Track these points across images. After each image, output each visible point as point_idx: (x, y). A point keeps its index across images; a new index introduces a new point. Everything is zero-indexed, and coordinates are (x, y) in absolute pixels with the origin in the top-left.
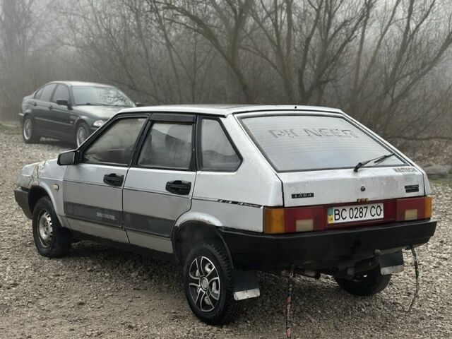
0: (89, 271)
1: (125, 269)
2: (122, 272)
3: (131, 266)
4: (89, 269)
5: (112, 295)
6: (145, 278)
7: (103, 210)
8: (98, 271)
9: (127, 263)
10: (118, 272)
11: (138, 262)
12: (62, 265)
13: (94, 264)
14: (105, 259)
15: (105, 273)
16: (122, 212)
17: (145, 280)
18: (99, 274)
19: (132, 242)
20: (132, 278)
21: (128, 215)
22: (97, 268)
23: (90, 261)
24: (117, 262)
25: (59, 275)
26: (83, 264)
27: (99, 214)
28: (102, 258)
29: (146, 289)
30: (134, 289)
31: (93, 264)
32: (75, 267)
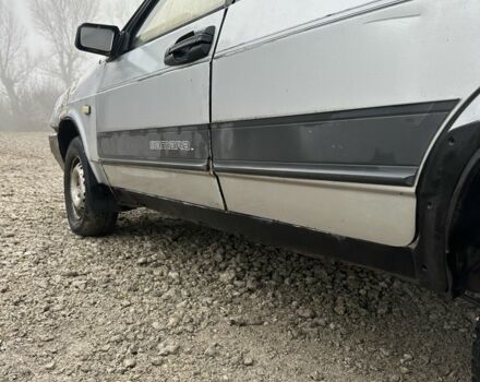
0: (141, 264)
1: (207, 263)
2: (202, 269)
3: (219, 257)
4: (141, 260)
5: (177, 351)
6: (249, 285)
7: (161, 132)
8: (157, 266)
9: (210, 250)
10: (195, 269)
11: (228, 247)
12: (95, 250)
13: (154, 249)
14: (174, 240)
15: (170, 269)
16: (209, 126)
17: (251, 291)
18: (157, 272)
19: (231, 208)
20: (224, 285)
21: (224, 131)
22: (158, 258)
23: (148, 245)
24: (193, 245)
25: (75, 275)
26: (135, 249)
27: (155, 145)
28: (170, 239)
29: (262, 323)
30: (233, 323)
31: (152, 250)
32: (120, 254)
